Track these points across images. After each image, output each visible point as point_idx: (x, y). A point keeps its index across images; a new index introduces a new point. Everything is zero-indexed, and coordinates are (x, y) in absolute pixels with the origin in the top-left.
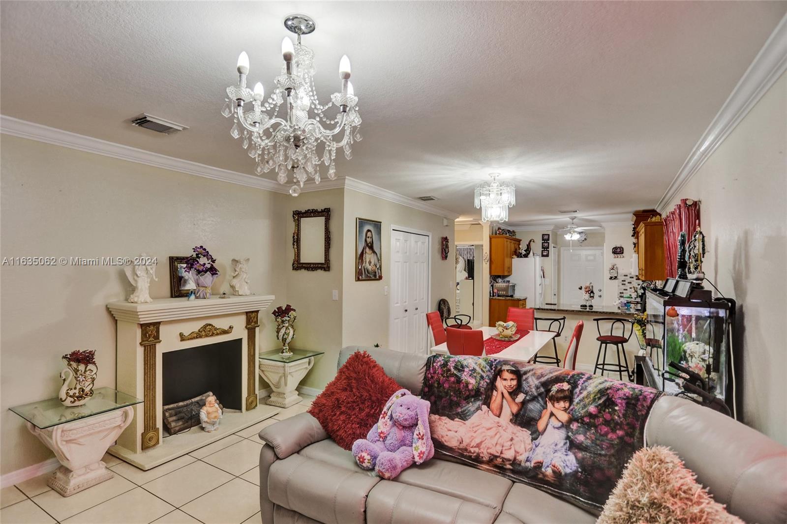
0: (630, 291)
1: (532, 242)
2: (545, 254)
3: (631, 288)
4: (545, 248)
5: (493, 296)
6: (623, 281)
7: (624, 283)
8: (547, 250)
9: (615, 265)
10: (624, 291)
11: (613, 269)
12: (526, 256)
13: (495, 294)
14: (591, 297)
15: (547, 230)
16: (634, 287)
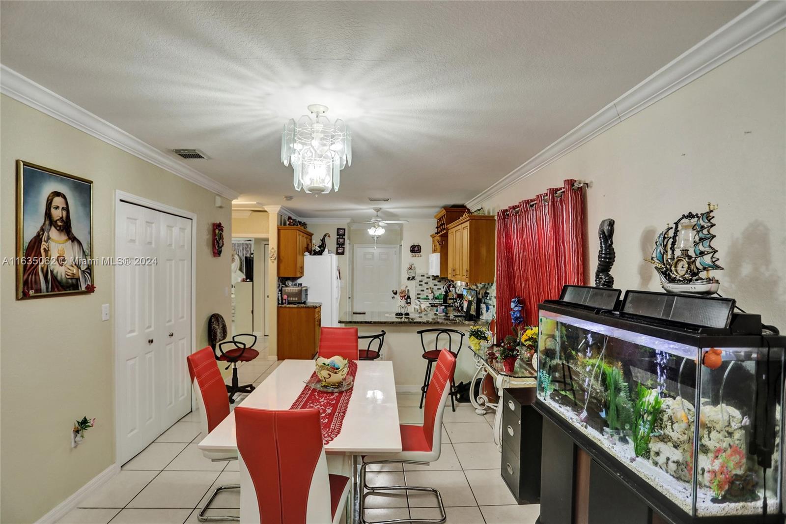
0: (427, 292)
1: (326, 237)
2: (340, 251)
3: (427, 289)
4: (340, 244)
5: (282, 303)
6: (420, 281)
7: (421, 283)
8: (342, 247)
9: (413, 264)
10: (422, 292)
11: (411, 269)
12: (320, 253)
13: (284, 301)
14: (407, 303)
15: (343, 223)
16: (431, 288)
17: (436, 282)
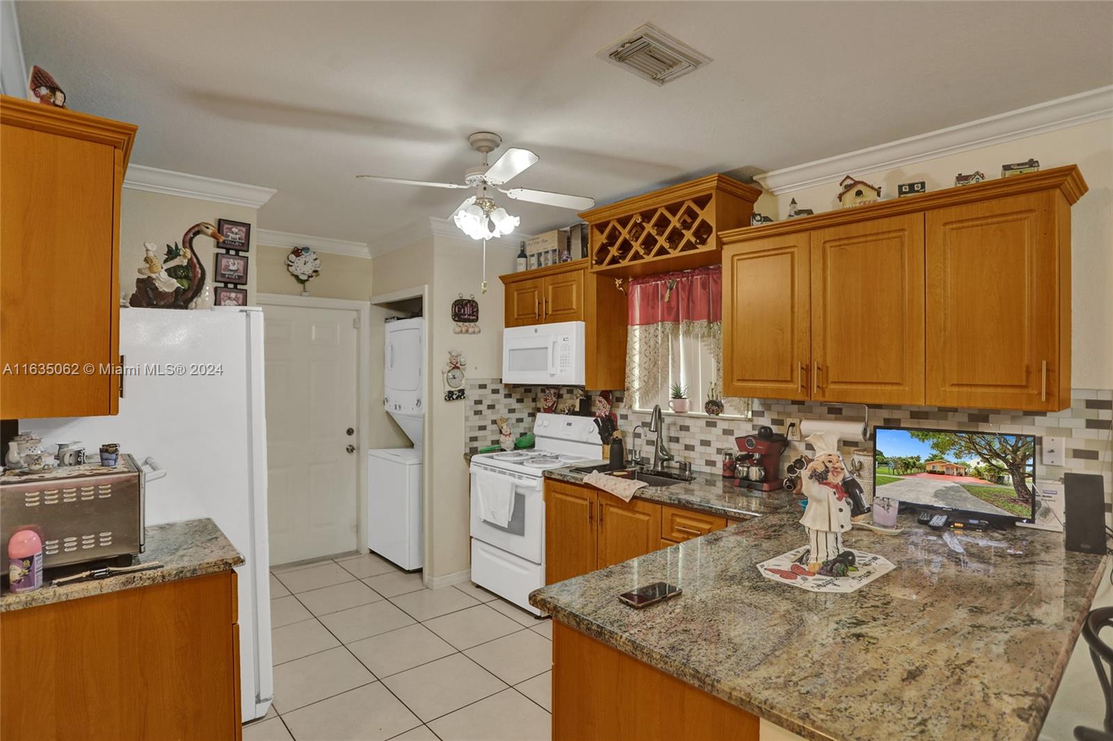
6: (476, 403)
7: (479, 407)
8: (236, 290)
9: (460, 355)
10: (481, 433)
11: (456, 367)
17: (512, 402)
